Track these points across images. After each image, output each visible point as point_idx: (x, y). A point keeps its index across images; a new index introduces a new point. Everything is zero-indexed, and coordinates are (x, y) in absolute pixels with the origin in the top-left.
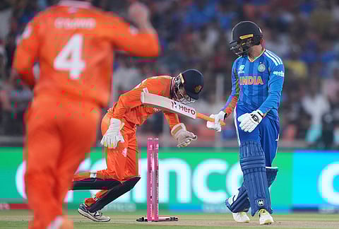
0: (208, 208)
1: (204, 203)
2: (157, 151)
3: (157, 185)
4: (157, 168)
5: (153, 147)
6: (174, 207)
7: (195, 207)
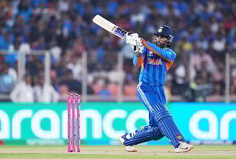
0: (113, 142)
1: (111, 139)
2: (78, 104)
3: (79, 127)
4: (79, 116)
5: (76, 101)
6: (90, 142)
7: (105, 141)
